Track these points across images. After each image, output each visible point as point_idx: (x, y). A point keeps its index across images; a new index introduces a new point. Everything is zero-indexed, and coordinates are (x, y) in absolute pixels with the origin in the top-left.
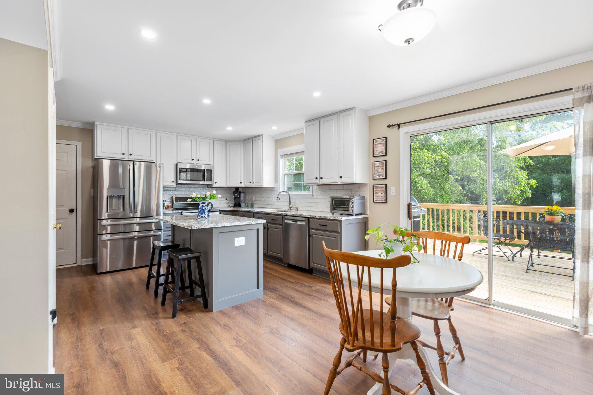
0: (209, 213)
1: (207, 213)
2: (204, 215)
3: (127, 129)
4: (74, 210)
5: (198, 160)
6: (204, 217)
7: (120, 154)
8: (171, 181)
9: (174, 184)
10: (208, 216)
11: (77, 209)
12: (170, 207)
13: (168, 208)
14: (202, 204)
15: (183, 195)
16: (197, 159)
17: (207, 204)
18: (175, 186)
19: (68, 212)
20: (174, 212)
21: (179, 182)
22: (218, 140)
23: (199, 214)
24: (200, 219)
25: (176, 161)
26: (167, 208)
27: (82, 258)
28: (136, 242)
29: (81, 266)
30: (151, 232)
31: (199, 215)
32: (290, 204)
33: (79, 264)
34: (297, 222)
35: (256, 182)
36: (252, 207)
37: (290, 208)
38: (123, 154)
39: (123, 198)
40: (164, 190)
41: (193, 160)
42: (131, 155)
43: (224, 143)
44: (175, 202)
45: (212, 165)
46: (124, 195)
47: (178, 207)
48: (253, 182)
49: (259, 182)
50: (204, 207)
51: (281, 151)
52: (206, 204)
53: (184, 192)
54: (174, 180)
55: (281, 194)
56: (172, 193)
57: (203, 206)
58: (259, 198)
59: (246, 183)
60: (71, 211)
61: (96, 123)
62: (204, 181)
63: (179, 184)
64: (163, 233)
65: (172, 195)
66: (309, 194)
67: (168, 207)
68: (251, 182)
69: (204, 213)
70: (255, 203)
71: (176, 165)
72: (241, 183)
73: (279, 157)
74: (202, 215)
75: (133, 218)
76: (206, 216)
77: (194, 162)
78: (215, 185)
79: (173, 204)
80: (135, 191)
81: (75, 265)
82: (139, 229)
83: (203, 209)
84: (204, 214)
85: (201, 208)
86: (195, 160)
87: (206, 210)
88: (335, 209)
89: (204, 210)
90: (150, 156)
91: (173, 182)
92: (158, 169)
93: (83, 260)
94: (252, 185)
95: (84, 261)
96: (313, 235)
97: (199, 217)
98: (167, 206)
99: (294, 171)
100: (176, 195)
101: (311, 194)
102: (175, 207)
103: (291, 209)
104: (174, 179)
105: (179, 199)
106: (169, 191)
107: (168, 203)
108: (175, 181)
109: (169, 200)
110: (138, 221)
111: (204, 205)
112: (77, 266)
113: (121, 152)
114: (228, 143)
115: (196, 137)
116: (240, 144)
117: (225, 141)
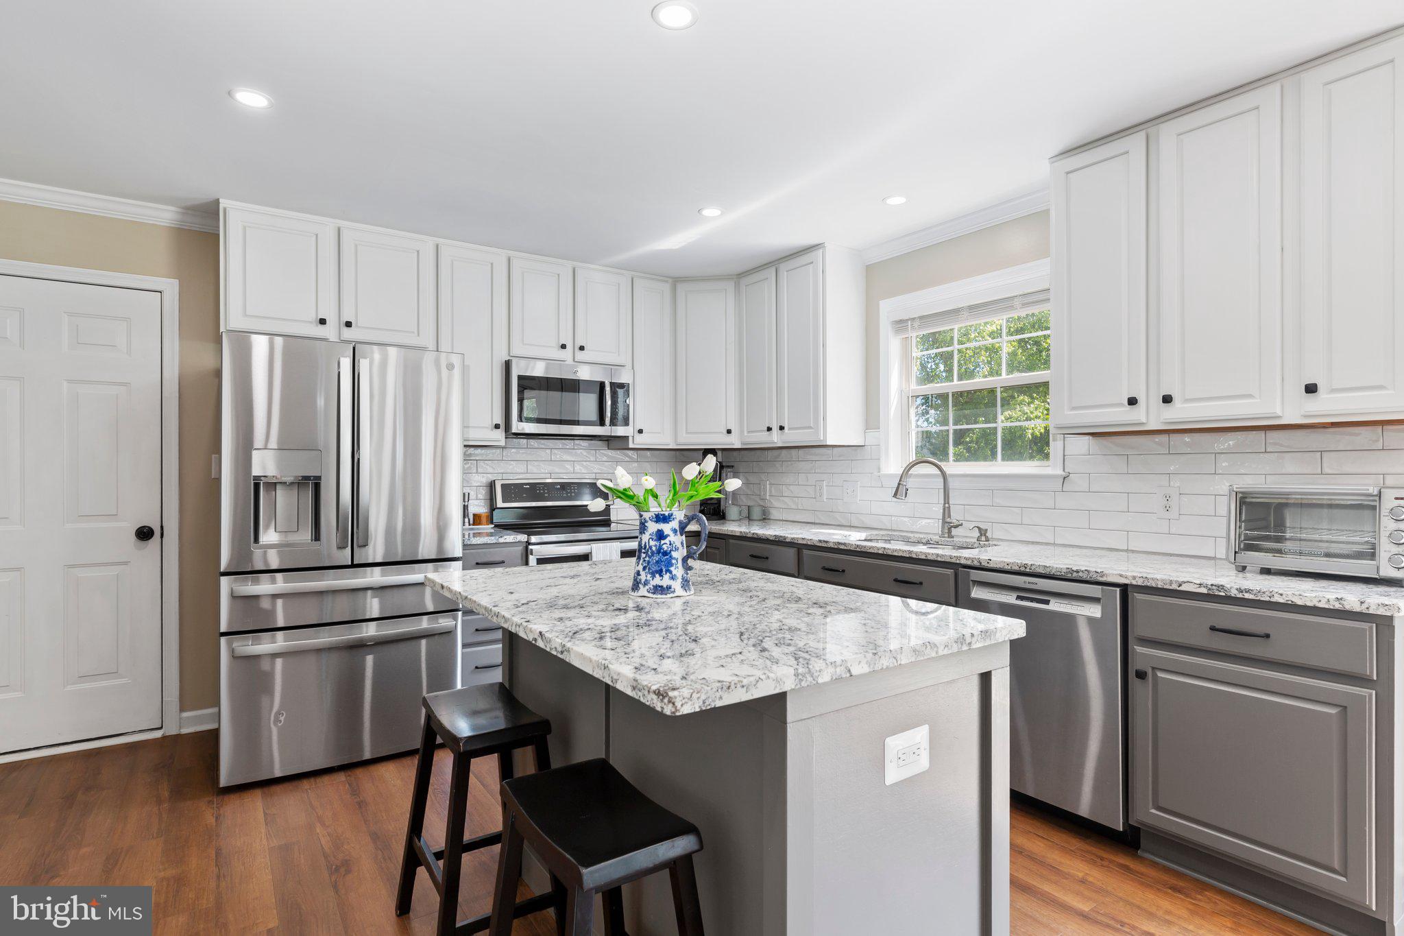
0: (688, 568)
1: (678, 571)
2: (665, 581)
3: (337, 229)
4: (150, 528)
5: (582, 348)
6: (669, 588)
7: (311, 322)
8: (489, 423)
9: (499, 436)
10: (686, 584)
11: (162, 527)
12: (484, 520)
13: (479, 524)
14: (657, 522)
15: (528, 476)
16: (578, 344)
17: (680, 522)
18: (503, 443)
19: (133, 537)
20: (502, 540)
21: (517, 426)
22: (653, 279)
23: (642, 573)
24: (647, 600)
25: (506, 352)
26: (474, 524)
27: (182, 710)
28: (370, 660)
29: (178, 737)
30: (421, 621)
31: (643, 577)
32: (947, 511)
33: (171, 729)
34: (1047, 602)
35: (790, 429)
36: (764, 519)
37: (949, 527)
38: (323, 322)
39: (317, 487)
40: (466, 458)
41: (564, 347)
42: (348, 324)
43: (666, 288)
44: (500, 504)
45: (627, 367)
46: (319, 478)
47: (509, 519)
48: (782, 428)
49: (810, 428)
50: (667, 541)
51: (889, 309)
52: (675, 524)
53: (529, 467)
54: (499, 422)
55: (914, 471)
56: (491, 470)
57: (660, 536)
58: (791, 487)
59: (749, 432)
60: (144, 534)
61: (224, 203)
62: (602, 423)
63: (517, 435)
64: (463, 621)
65: (491, 478)
66: (1049, 471)
67: (477, 519)
68: (769, 429)
69: (668, 571)
70: (776, 504)
71: (508, 365)
72: (729, 432)
73: (885, 328)
74: (657, 581)
75: (353, 566)
76: (677, 585)
77: (566, 355)
78: (639, 441)
79: (493, 508)
80: (359, 459)
81: (158, 734)
82: (382, 609)
83: (659, 550)
84: (667, 576)
85: (652, 543)
86: (569, 346)
87: (674, 554)
88: (1249, 548)
89: (665, 553)
90: (416, 332)
91: (497, 427)
92: (445, 372)
93: (185, 714)
94: (776, 439)
95: (188, 718)
96: (1160, 674)
97: (643, 591)
98: (475, 515)
99: (956, 382)
100: (505, 476)
101: (1060, 472)
102: (498, 517)
103: (950, 532)
104: (499, 419)
105: (512, 491)
106: (481, 463)
107: (478, 507)
108: (503, 426)
109: (483, 493)
110: (376, 577)
111: (667, 528)
112: (164, 738)
113: (313, 316)
114: (681, 288)
115: (575, 263)
116: (726, 290)
117: (670, 280)
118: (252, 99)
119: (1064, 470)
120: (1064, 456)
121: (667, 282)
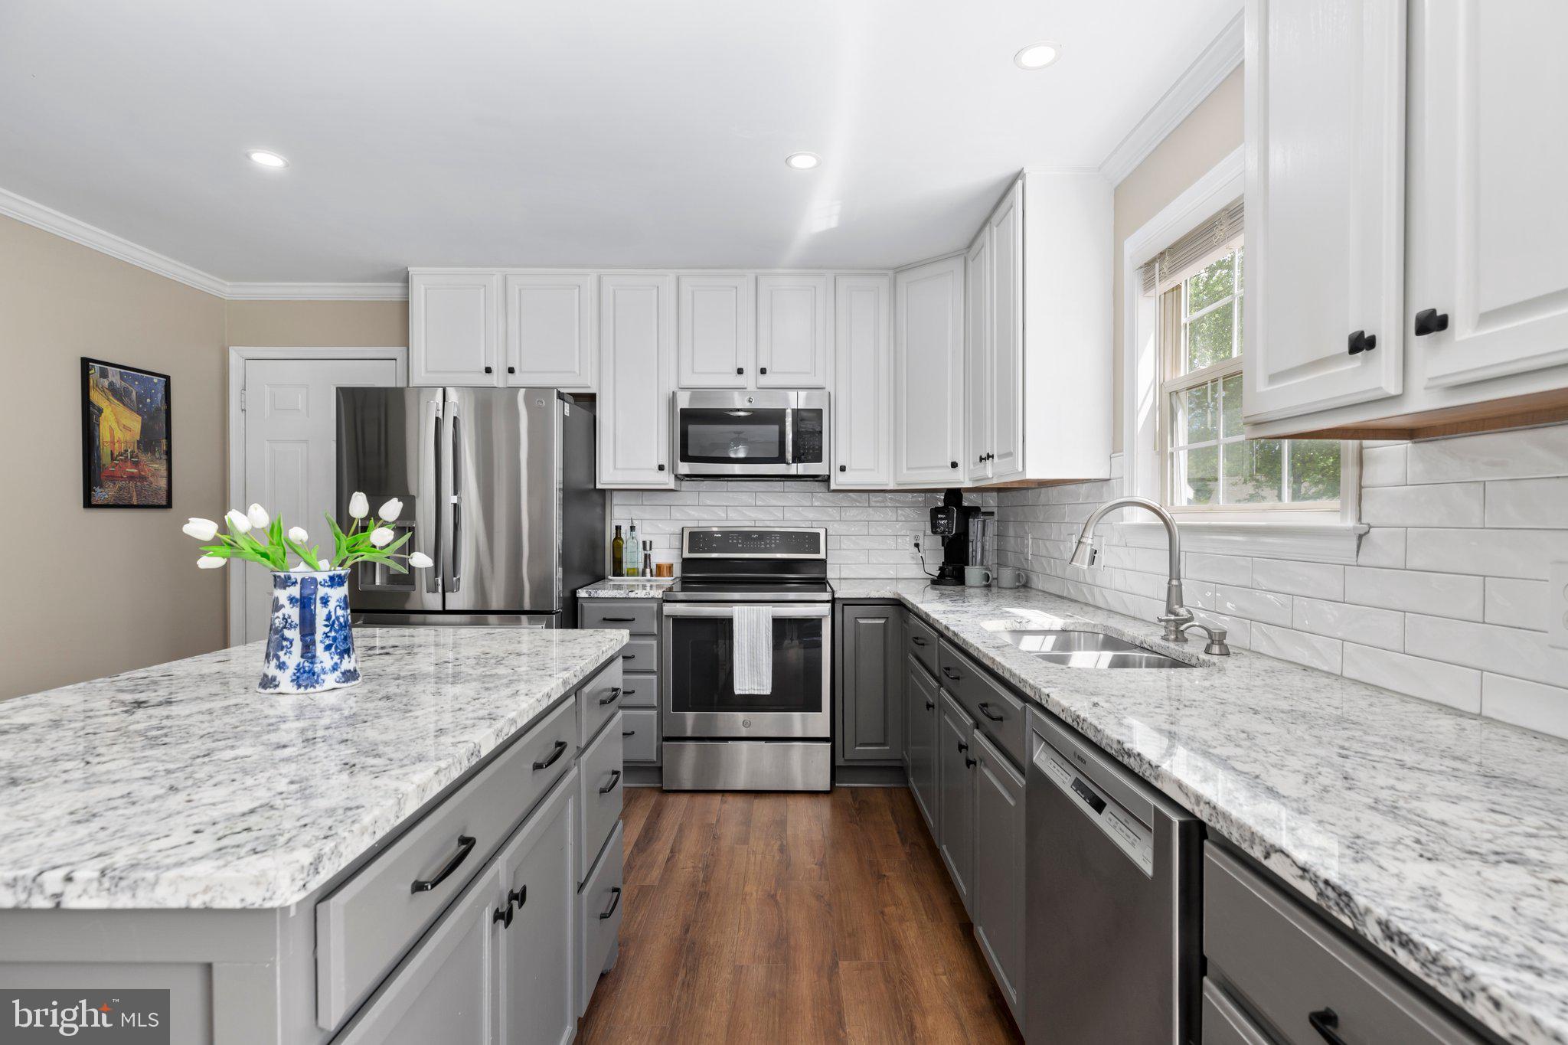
3: (503, 279)
5: (762, 372)
6: (273, 679)
7: (477, 372)
8: (656, 464)
9: (666, 478)
12: (664, 571)
13: (661, 575)
16: (759, 367)
18: (672, 486)
20: (633, 595)
21: (680, 467)
22: (870, 275)
25: (675, 383)
26: (656, 576)
32: (1174, 595)
34: (1101, 807)
35: (1000, 457)
38: (488, 370)
42: (512, 370)
43: (883, 282)
44: (686, 553)
45: (830, 388)
48: (992, 456)
51: (1134, 249)
53: (730, 513)
61: (410, 271)
62: (784, 460)
63: (686, 477)
66: (1336, 521)
68: (982, 459)
71: (673, 397)
72: (955, 465)
74: (266, 668)
77: (746, 380)
78: (838, 481)
79: (683, 559)
90: (577, 370)
91: (661, 468)
94: (990, 473)
98: (658, 565)
100: (701, 524)
101: (1350, 522)
104: (663, 459)
108: (668, 468)
113: (477, 366)
114: (903, 279)
115: (758, 271)
116: (953, 271)
117: (891, 273)
118: (268, 160)
119: (1360, 519)
120: (1361, 487)
121: (886, 275)
